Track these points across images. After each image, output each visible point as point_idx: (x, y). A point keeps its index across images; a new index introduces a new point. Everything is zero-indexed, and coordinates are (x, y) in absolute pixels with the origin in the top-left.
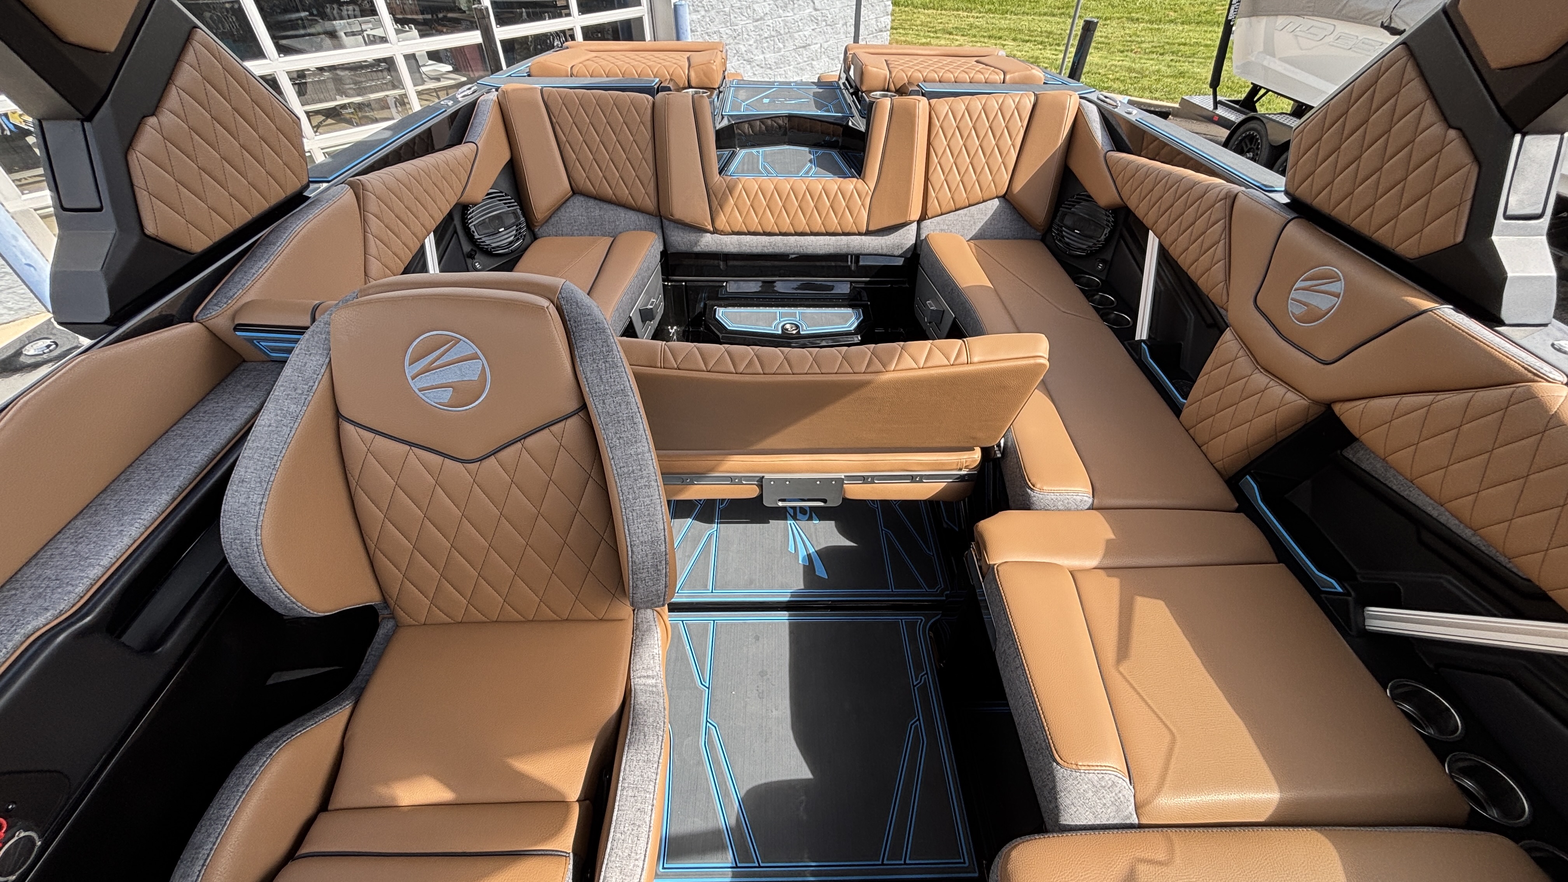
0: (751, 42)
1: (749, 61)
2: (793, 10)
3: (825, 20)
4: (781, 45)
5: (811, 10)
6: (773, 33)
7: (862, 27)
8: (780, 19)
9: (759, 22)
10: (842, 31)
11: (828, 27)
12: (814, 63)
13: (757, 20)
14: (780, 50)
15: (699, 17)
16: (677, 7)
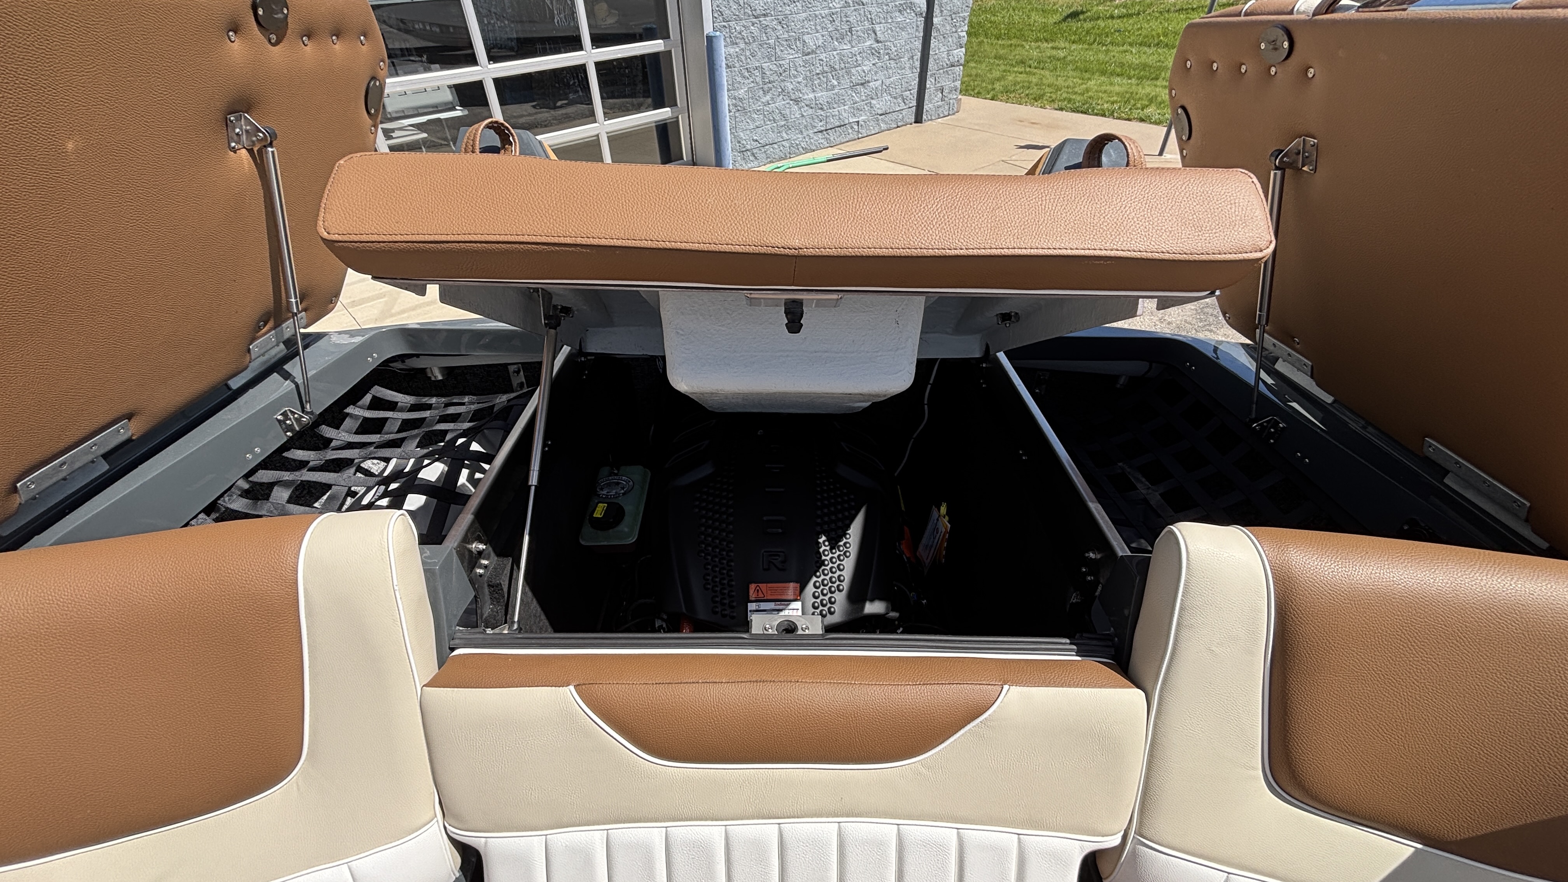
0: (800, 79)
1: (797, 101)
2: (850, 42)
3: (888, 54)
4: (836, 83)
5: (872, 42)
6: (826, 69)
7: (931, 60)
8: (835, 53)
9: (810, 56)
10: (908, 65)
11: (892, 62)
12: (873, 102)
13: (809, 54)
15: (737, 50)
16: (710, 39)
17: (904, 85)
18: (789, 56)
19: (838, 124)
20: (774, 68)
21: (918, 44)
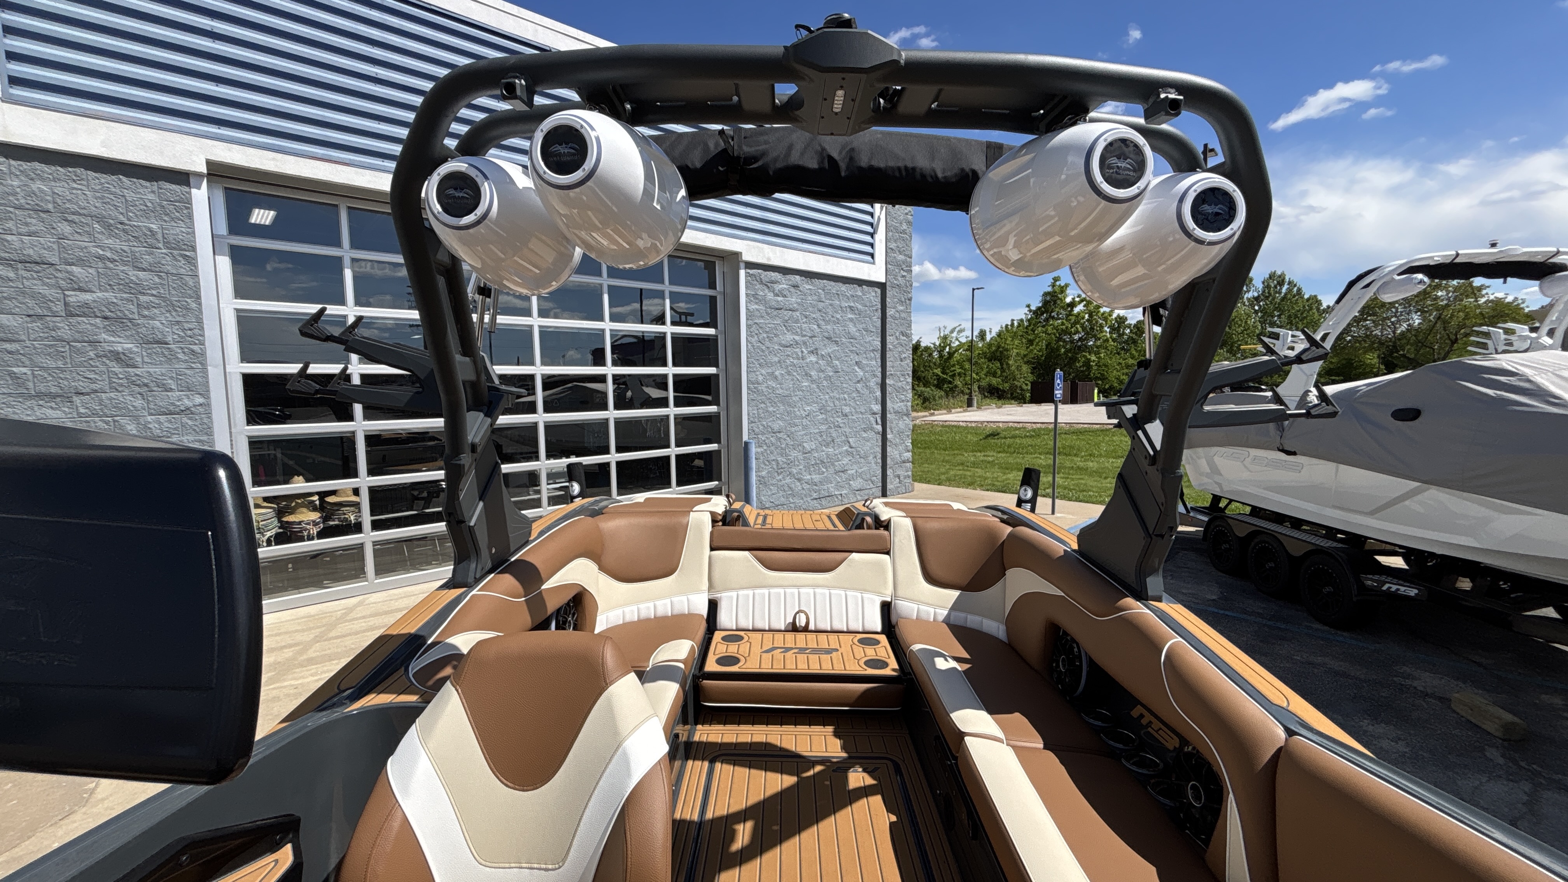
0: (801, 467)
1: (799, 480)
2: (833, 447)
3: (859, 455)
4: (824, 470)
5: (847, 448)
6: (818, 462)
7: (889, 459)
8: (823, 453)
10: (873, 462)
11: (862, 459)
12: (851, 482)
13: (806, 453)
14: (823, 473)
15: (762, 450)
16: (746, 444)
17: (872, 473)
18: (794, 454)
19: (827, 494)
20: (785, 460)
21: (879, 450)
